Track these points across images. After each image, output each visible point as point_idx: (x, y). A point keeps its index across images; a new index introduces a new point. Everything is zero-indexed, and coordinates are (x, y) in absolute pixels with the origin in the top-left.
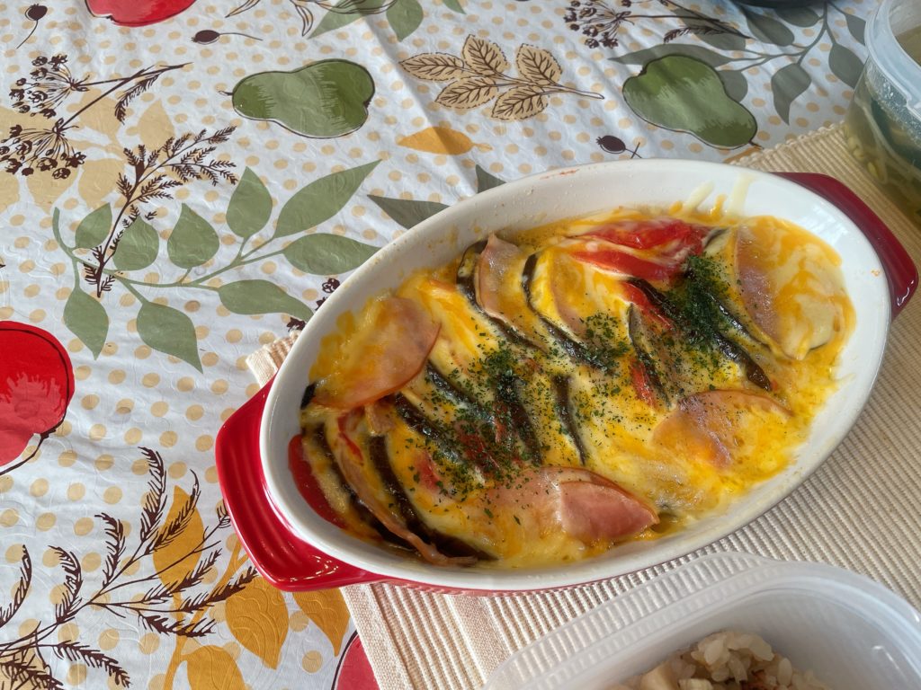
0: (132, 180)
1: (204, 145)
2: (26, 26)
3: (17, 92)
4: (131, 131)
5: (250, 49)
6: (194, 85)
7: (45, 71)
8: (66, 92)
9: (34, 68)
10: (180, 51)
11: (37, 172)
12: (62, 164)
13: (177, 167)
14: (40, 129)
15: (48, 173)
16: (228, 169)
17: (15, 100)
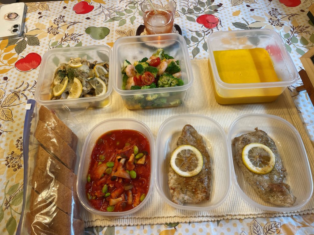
0: (63, 39)
1: (77, 36)
2: (62, 10)
3: (55, 20)
4: (68, 31)
5: (94, 22)
6: (81, 26)
7: (61, 18)
8: (62, 22)
9: (59, 17)
10: (83, 20)
11: (51, 33)
12: (55, 33)
13: (71, 38)
14: (55, 27)
15: (53, 34)
16: (78, 40)
17: (54, 21)
